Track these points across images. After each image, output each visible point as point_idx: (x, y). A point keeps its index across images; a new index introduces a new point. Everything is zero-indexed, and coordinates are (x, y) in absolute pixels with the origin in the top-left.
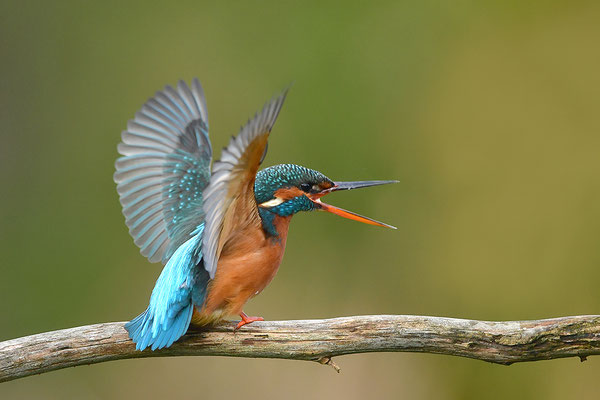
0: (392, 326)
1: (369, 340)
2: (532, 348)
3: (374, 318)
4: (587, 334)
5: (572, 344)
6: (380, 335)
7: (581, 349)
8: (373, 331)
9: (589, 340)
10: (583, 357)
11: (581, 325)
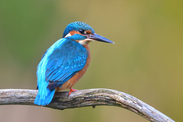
0: (13, 94)
1: (3, 100)
2: (72, 103)
3: (5, 90)
4: (95, 97)
5: (89, 101)
6: (8, 97)
7: (93, 103)
8: (5, 96)
9: (96, 99)
10: (94, 106)
11: (93, 93)
